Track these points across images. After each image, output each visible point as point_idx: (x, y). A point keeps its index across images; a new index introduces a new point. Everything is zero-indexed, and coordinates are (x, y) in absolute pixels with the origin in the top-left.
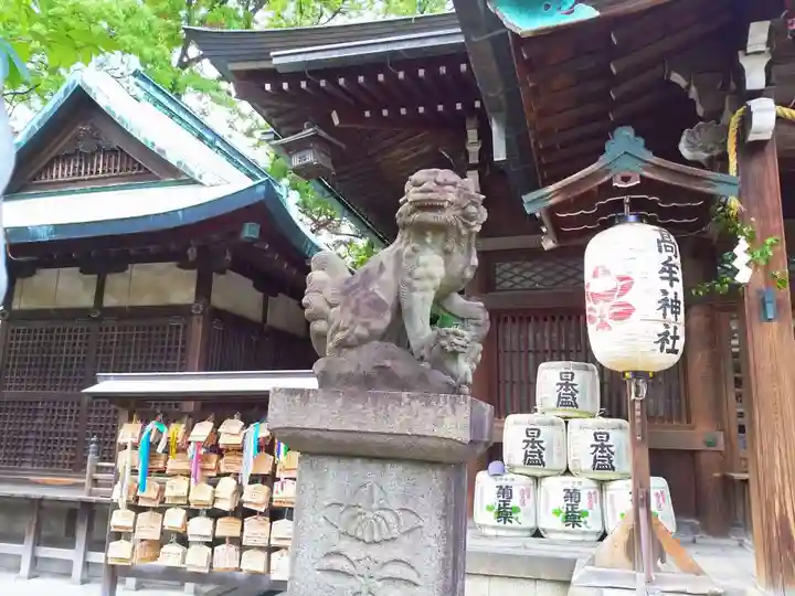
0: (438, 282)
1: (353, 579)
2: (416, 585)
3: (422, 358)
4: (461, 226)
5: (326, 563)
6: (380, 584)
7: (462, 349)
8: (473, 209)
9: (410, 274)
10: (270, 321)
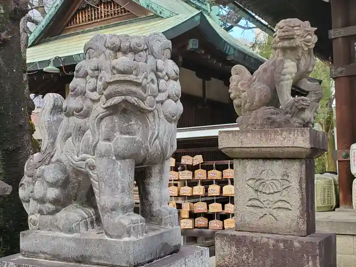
0: (294, 75)
1: (262, 209)
2: (290, 210)
3: (287, 113)
4: (303, 46)
5: (250, 203)
6: (275, 211)
7: (306, 107)
8: (309, 37)
9: (280, 73)
10: (208, 96)
